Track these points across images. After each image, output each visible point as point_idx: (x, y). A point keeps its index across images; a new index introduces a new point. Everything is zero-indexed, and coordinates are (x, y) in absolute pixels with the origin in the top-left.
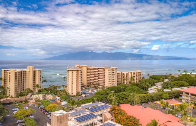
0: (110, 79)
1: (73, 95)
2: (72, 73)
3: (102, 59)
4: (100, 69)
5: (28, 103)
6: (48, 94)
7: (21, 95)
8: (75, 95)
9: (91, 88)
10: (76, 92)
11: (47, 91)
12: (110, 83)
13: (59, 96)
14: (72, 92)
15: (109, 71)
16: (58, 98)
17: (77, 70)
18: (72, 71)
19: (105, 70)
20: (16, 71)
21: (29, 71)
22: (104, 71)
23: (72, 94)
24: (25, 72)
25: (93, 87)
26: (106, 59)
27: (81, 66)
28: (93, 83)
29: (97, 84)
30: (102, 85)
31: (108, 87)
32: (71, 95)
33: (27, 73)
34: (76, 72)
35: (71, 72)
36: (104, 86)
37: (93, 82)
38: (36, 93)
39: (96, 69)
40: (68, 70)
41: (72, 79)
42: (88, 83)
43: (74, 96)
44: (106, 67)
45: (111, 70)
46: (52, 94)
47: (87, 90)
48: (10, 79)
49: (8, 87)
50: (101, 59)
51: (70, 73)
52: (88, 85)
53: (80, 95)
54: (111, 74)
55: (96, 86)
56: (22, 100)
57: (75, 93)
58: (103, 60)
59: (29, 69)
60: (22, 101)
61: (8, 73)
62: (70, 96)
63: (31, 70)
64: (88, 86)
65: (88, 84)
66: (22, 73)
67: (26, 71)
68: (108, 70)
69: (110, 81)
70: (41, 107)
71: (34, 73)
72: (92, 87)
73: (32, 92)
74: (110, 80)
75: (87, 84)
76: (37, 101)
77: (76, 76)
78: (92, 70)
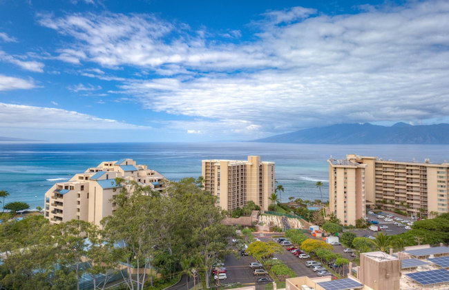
0: (442, 193)
1: (348, 224)
2: (345, 173)
3: (394, 143)
4: (412, 166)
5: (257, 231)
6: (291, 217)
7: (239, 213)
8: (354, 224)
9: (388, 212)
10: (354, 219)
11: (285, 209)
12: (443, 205)
13: (316, 224)
14: (345, 217)
15: (438, 172)
16: (315, 228)
17: (356, 167)
18: (345, 168)
19: (428, 169)
20: (230, 165)
21: (252, 166)
22: (422, 173)
23: (346, 221)
24: (243, 167)
25: (393, 210)
26: (405, 142)
27: (359, 157)
28: (392, 201)
29: (405, 204)
30: (419, 207)
31: (436, 213)
32: (343, 223)
33: (248, 168)
34: (354, 171)
35: (343, 171)
36: (424, 211)
37: (393, 198)
38: (265, 212)
39: (400, 167)
40: (336, 166)
41: (345, 187)
42: (377, 200)
43: (351, 227)
44: (427, 162)
45: (444, 170)
46: (298, 218)
47: (379, 216)
48: (219, 180)
49: (216, 194)
50: (392, 142)
51: (340, 173)
52: (378, 204)
53: (364, 227)
54: (444, 182)
55: (400, 207)
56: (246, 224)
57: (352, 221)
58: (398, 143)
59: (250, 162)
60: (246, 226)
61: (216, 168)
62: (342, 225)
63: (255, 163)
64: (379, 208)
65: (379, 202)
66: (240, 169)
67: (245, 166)
68: (435, 170)
69: (442, 198)
70: (285, 241)
71: (261, 170)
72: (390, 211)
73: (257, 209)
74: (443, 196)
75: (377, 202)
76: (273, 228)
77: (354, 180)
78: (388, 170)
